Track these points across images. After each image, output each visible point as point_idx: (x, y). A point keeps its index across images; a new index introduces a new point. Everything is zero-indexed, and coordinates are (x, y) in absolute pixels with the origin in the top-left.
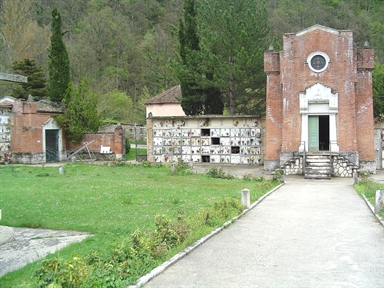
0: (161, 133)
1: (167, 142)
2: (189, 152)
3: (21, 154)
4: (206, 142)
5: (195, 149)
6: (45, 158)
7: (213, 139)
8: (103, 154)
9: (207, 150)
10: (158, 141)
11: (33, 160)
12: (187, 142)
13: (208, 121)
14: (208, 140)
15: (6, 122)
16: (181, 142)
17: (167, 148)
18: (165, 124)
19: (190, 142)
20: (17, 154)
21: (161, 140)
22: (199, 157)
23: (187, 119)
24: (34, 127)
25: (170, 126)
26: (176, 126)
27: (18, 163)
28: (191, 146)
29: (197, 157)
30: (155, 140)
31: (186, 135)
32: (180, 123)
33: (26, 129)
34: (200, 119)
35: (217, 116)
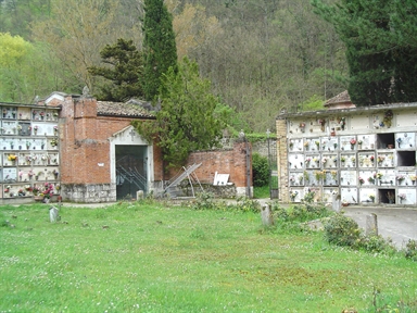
0: (301, 145)
1: (313, 163)
2: (355, 182)
3: (72, 185)
4: (388, 161)
5: (366, 176)
6: (114, 194)
7: (400, 153)
8: (217, 187)
9: (389, 177)
10: (296, 161)
11: (87, 195)
12: (349, 162)
13: (389, 116)
14: (391, 157)
15: (52, 134)
16: (340, 162)
17: (313, 175)
18: (309, 127)
19: (356, 162)
20: (67, 186)
21: (301, 158)
22: (374, 193)
23: (350, 115)
24: (90, 141)
25: (317, 130)
26: (328, 130)
27: (68, 200)
28: (357, 169)
29: (370, 192)
30: (292, 158)
31: (348, 147)
32: (335, 125)
33: (78, 144)
34: (374, 114)
35: (406, 105)
